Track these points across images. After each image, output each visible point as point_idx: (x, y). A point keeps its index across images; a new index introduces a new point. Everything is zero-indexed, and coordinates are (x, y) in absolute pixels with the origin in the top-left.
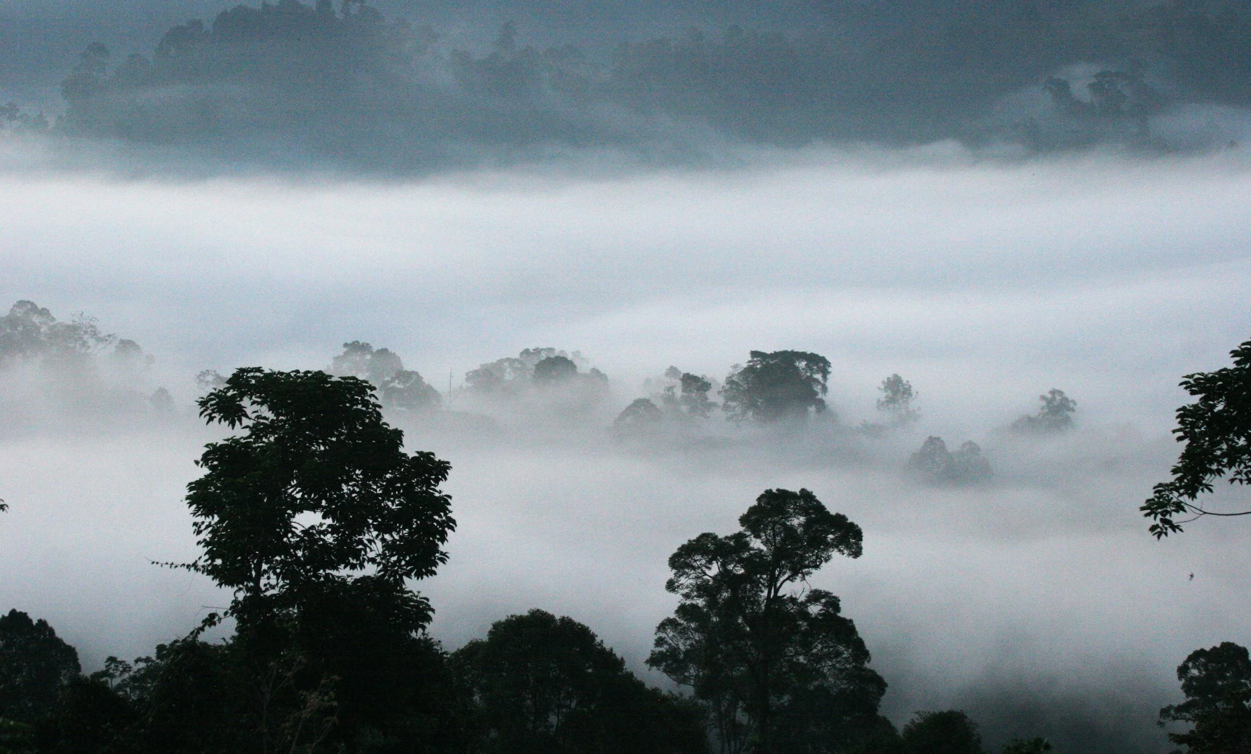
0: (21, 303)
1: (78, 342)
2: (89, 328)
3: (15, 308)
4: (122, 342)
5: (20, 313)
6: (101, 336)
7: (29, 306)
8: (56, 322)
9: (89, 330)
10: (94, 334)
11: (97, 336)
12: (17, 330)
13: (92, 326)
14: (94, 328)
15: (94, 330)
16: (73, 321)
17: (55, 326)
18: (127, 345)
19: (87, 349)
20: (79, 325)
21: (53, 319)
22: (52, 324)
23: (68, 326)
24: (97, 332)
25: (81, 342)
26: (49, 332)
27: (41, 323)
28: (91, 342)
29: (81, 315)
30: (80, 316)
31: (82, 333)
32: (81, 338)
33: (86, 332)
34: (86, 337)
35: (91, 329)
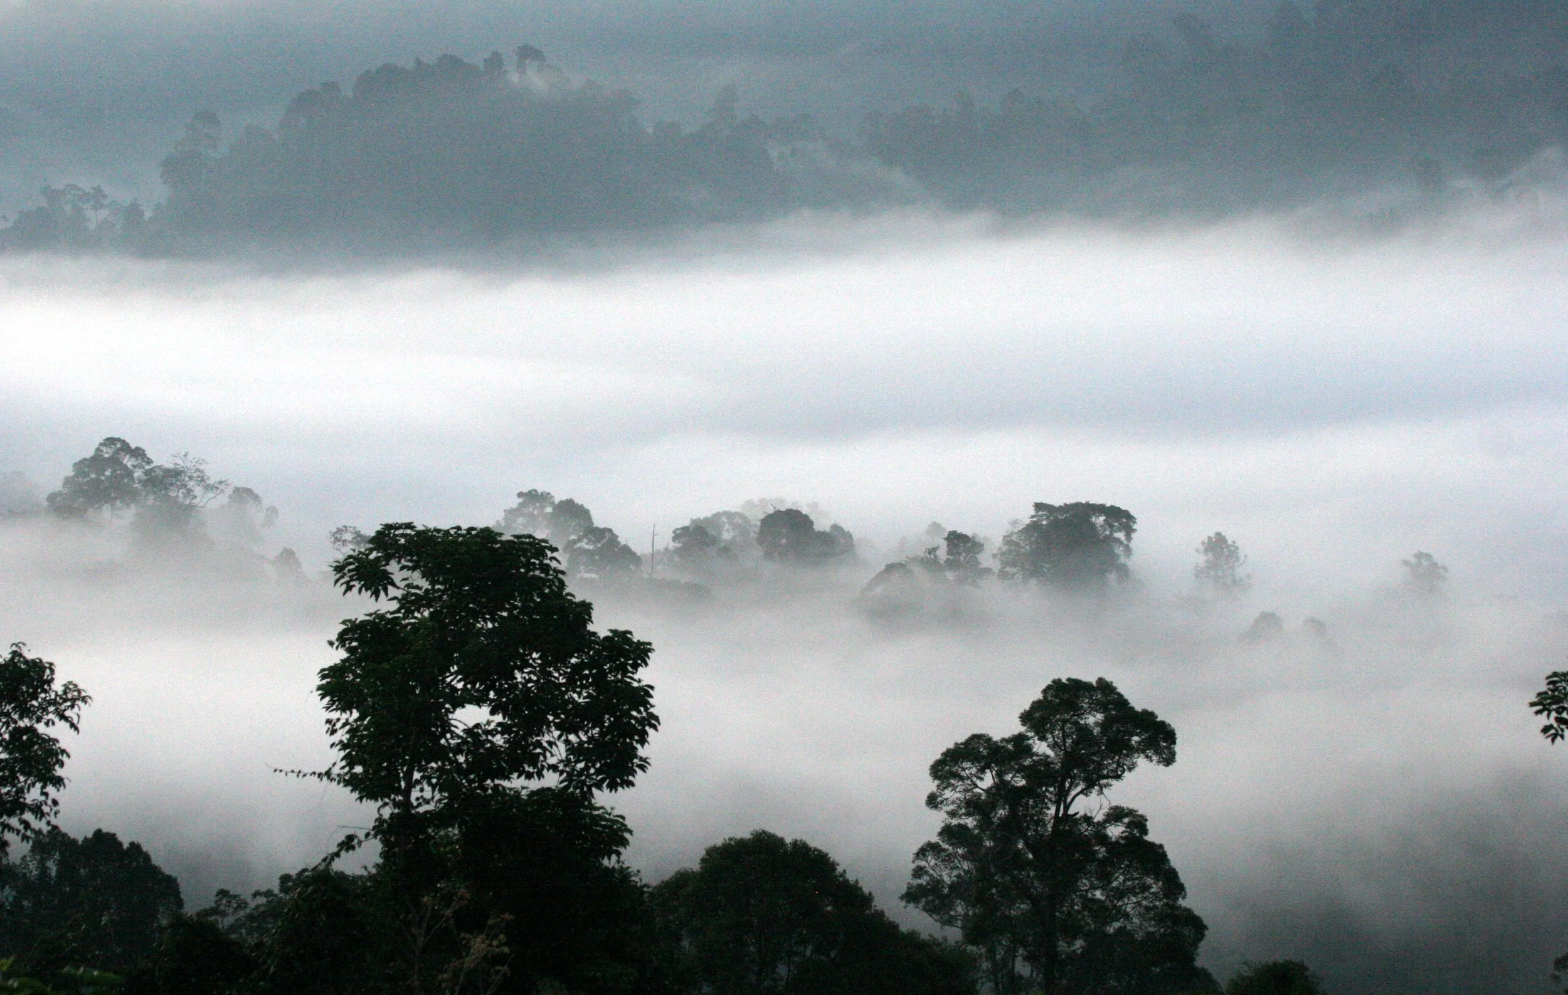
0: (110, 441)
1: (181, 490)
2: (195, 472)
3: (101, 447)
4: (237, 490)
5: (107, 453)
6: (211, 482)
7: (119, 445)
8: (153, 465)
9: (195, 475)
10: (202, 479)
11: (205, 482)
12: (104, 475)
13: (198, 470)
14: (202, 473)
15: (201, 475)
16: (176, 464)
17: (152, 470)
18: (244, 495)
19: (193, 499)
20: (182, 469)
21: (149, 461)
22: (147, 467)
23: (169, 471)
24: (205, 477)
25: (184, 490)
26: (146, 477)
27: (134, 466)
28: (198, 490)
29: (185, 456)
30: (184, 458)
31: (187, 479)
32: (186, 486)
33: (191, 478)
34: (191, 484)
35: (198, 473)
